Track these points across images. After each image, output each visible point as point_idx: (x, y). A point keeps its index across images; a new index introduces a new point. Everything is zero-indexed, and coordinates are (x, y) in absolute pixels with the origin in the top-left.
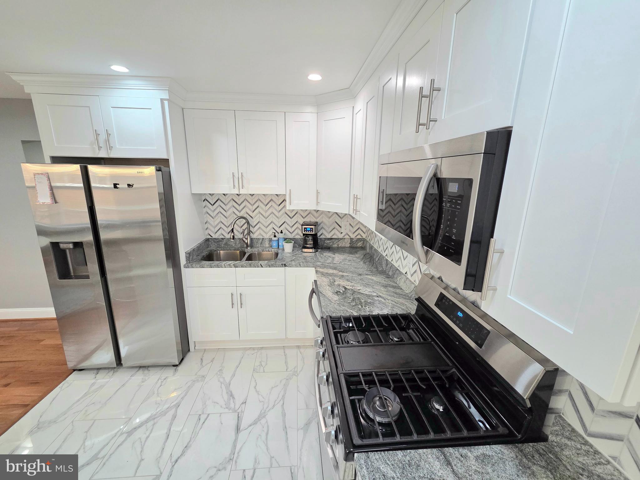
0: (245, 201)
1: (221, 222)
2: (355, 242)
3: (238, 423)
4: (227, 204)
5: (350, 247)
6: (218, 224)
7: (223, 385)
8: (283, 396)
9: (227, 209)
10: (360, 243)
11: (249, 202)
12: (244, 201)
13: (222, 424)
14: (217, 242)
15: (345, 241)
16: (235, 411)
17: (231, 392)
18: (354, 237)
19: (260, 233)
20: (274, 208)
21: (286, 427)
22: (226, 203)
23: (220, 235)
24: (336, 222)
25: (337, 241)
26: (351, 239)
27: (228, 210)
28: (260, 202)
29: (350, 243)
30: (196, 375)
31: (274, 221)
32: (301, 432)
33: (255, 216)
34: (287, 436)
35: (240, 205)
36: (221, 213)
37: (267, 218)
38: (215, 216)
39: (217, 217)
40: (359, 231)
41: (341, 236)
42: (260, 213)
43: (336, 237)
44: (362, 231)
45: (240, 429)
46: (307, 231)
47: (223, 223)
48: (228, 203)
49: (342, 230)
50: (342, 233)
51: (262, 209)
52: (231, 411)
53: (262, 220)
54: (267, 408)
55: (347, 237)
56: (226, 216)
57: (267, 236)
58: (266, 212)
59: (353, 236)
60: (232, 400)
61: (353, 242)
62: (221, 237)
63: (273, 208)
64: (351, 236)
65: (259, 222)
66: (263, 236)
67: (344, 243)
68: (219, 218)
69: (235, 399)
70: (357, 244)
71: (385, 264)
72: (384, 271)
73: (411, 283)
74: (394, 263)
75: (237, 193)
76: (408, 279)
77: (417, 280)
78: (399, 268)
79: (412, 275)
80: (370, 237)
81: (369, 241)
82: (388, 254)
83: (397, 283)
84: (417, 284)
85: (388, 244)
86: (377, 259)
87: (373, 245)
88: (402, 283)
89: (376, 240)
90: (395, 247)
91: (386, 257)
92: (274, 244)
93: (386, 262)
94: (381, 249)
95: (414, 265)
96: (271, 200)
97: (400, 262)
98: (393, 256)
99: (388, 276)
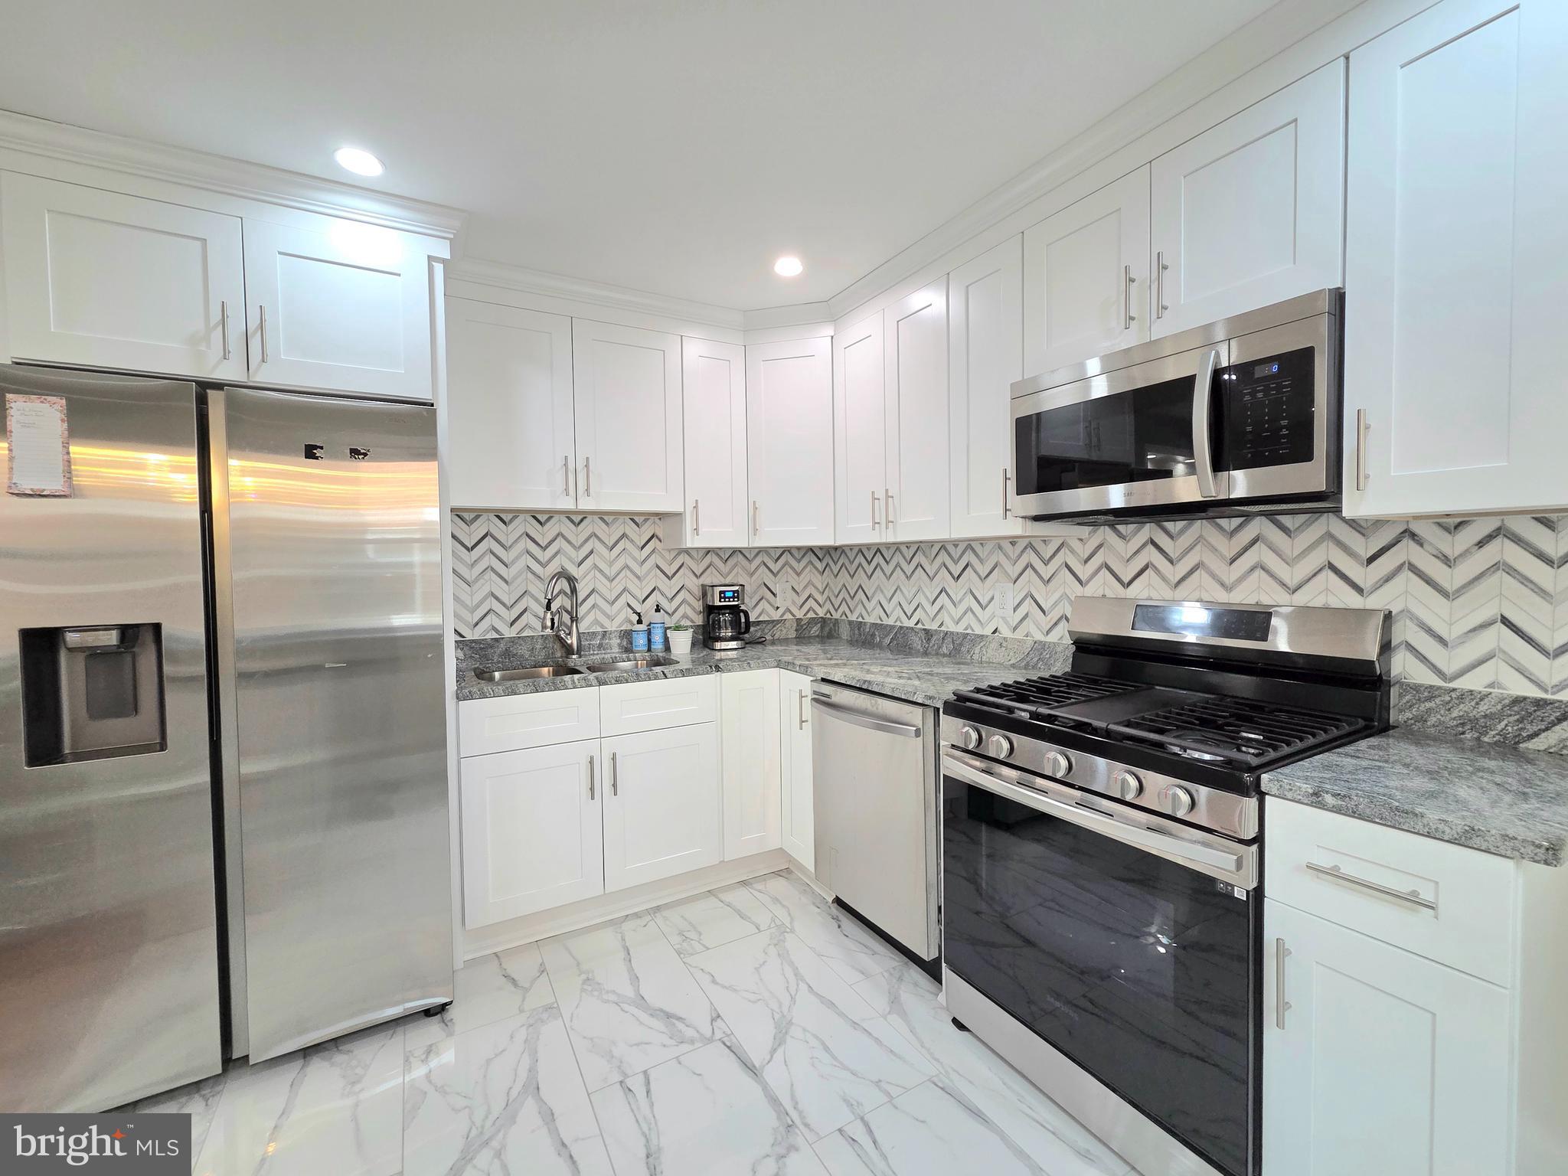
0: (560, 538)
1: (493, 595)
2: (805, 627)
3: (739, 1058)
4: (510, 547)
5: (796, 638)
6: (481, 602)
7: (626, 1007)
8: (797, 974)
9: (511, 559)
10: (815, 629)
11: (569, 542)
12: (556, 539)
13: (700, 1075)
14: (481, 649)
15: (787, 626)
16: (710, 1040)
17: (661, 1010)
18: (801, 617)
19: (596, 619)
20: (630, 554)
21: (855, 1023)
22: (508, 544)
23: (487, 632)
24: (765, 584)
25: (769, 627)
26: (799, 620)
27: (513, 562)
28: (596, 540)
29: (796, 630)
30: (521, 1011)
31: (631, 587)
32: (894, 1018)
33: (585, 577)
34: (873, 1037)
35: (544, 549)
36: (493, 570)
37: (613, 580)
38: (477, 579)
39: (482, 581)
40: (811, 603)
41: (776, 615)
42: (595, 566)
43: (767, 619)
44: (816, 600)
45: (754, 1066)
46: (725, 598)
47: (497, 598)
48: (513, 543)
49: (778, 602)
50: (778, 608)
51: (601, 557)
52: (697, 1045)
53: (603, 585)
54: (780, 1006)
55: (788, 616)
56: (506, 578)
57: (613, 626)
58: (610, 566)
59: (799, 614)
60: (680, 1025)
61: (802, 626)
62: (489, 636)
63: (627, 556)
64: (796, 614)
65: (593, 591)
66: (602, 626)
67: (785, 631)
68: (489, 583)
69: (685, 1019)
70: (810, 632)
71: (920, 638)
72: (926, 654)
73: (1019, 641)
74: (950, 627)
75: (571, 506)
76: (1005, 639)
77: (1035, 631)
78: (969, 631)
79: (1015, 629)
80: (844, 607)
81: (844, 617)
82: (924, 617)
83: (976, 657)
84: (1039, 637)
85: (920, 598)
86: (887, 641)
87: (860, 619)
88: (991, 653)
89: (870, 606)
90: (948, 595)
91: (920, 626)
92: (640, 641)
93: (922, 635)
94: (895, 618)
95: (1019, 605)
96: (624, 535)
97: (969, 619)
98: (944, 616)
99: (944, 655)
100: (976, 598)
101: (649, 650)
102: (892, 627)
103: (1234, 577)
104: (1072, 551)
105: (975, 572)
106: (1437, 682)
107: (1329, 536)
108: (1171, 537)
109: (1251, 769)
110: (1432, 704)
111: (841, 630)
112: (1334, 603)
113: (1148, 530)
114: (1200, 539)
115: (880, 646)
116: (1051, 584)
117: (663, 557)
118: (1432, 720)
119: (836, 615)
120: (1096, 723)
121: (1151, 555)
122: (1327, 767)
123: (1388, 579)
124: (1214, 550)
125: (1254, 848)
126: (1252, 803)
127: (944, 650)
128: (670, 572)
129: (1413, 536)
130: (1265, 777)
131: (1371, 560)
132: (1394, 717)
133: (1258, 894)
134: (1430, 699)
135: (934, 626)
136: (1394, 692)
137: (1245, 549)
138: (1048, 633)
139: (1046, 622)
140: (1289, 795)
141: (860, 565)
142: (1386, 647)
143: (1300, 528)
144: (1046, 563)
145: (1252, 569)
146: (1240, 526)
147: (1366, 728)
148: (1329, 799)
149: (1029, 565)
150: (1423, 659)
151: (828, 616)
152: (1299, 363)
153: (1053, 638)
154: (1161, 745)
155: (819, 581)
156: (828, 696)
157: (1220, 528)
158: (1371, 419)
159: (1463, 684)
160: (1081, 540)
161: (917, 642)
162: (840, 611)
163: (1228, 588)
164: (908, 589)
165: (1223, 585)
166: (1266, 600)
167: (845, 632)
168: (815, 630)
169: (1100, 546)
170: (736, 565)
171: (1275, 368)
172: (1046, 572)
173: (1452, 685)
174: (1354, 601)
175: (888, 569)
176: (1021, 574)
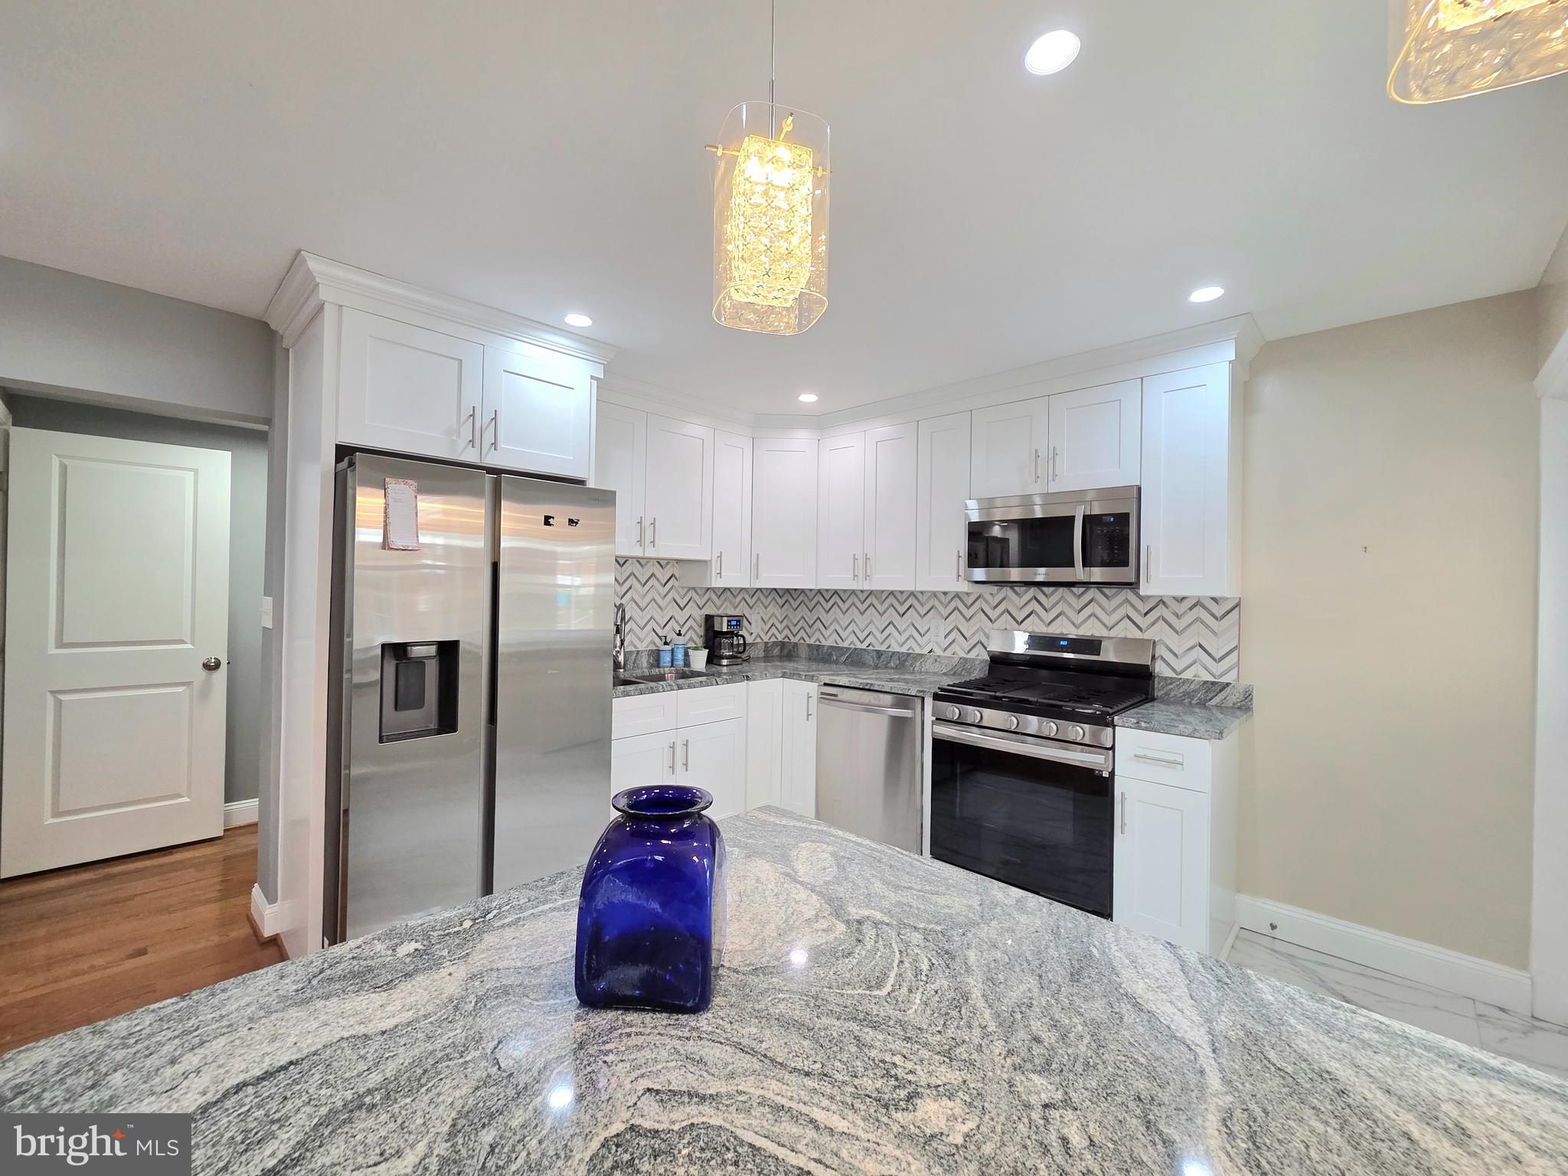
2: (770, 648)
5: (764, 657)
15: (760, 648)
18: (767, 641)
19: (631, 641)
20: (656, 590)
24: (744, 615)
26: (766, 643)
29: (764, 651)
31: (656, 616)
40: (773, 629)
41: (750, 639)
44: (777, 628)
46: (731, 626)
53: (636, 614)
55: (758, 640)
61: (768, 648)
63: (654, 591)
64: (764, 639)
67: (759, 652)
70: (774, 652)
71: (872, 657)
72: (876, 667)
73: (949, 657)
74: (896, 648)
75: (641, 555)
76: (939, 656)
77: (960, 650)
78: (911, 651)
79: (945, 650)
80: (802, 633)
81: (802, 641)
82: (874, 642)
83: (916, 669)
84: (962, 655)
85: (871, 628)
86: (843, 659)
87: (818, 643)
88: (928, 666)
89: (827, 633)
90: (895, 626)
91: (871, 648)
92: (666, 658)
93: (874, 654)
94: (849, 642)
95: (948, 634)
96: (653, 575)
97: (911, 643)
98: (891, 641)
99: (892, 668)
100: (916, 629)
101: (672, 666)
102: (848, 649)
103: (1080, 620)
104: (986, 601)
105: (917, 611)
106: (1175, 676)
107: (1127, 601)
108: (1046, 596)
109: (1110, 714)
110: (1171, 686)
111: (800, 651)
112: (1130, 636)
113: (1033, 591)
114: (1062, 598)
115: (836, 662)
116: (972, 621)
117: (678, 592)
118: (1172, 694)
119: (794, 640)
120: (1031, 699)
121: (1034, 605)
122: (1138, 713)
123: (1153, 624)
124: (1070, 605)
125: (1111, 752)
126: (1110, 730)
127: (892, 664)
128: (682, 604)
129: (1164, 603)
130: (1116, 718)
131: (1146, 614)
132: (1157, 693)
133: (1112, 773)
134: (1171, 684)
135: (883, 648)
136: (1156, 680)
137: (1086, 605)
138: (969, 652)
139: (967, 646)
140: (1126, 725)
141: (818, 602)
142: (1153, 657)
143: (1114, 596)
144: (968, 608)
145: (1090, 616)
146: (1083, 593)
147: (1146, 699)
148: (1143, 724)
149: (956, 608)
150: (1168, 664)
151: (787, 640)
152: (1123, 519)
153: (972, 655)
154: (1060, 707)
155: (779, 613)
156: (835, 695)
157: (1074, 593)
158: (1152, 550)
159: (1183, 676)
160: (992, 594)
161: (869, 659)
162: (799, 636)
163: (1077, 627)
164: (863, 622)
165: (1074, 624)
166: (1097, 634)
167: (803, 652)
168: (776, 651)
169: (1004, 599)
170: (725, 600)
171: (1112, 519)
172: (968, 613)
173: (1180, 677)
174: (1138, 635)
175: (844, 607)
176: (950, 614)
